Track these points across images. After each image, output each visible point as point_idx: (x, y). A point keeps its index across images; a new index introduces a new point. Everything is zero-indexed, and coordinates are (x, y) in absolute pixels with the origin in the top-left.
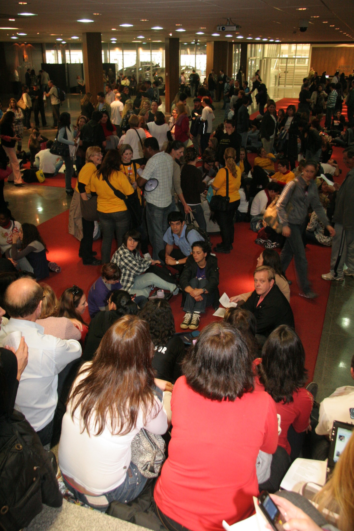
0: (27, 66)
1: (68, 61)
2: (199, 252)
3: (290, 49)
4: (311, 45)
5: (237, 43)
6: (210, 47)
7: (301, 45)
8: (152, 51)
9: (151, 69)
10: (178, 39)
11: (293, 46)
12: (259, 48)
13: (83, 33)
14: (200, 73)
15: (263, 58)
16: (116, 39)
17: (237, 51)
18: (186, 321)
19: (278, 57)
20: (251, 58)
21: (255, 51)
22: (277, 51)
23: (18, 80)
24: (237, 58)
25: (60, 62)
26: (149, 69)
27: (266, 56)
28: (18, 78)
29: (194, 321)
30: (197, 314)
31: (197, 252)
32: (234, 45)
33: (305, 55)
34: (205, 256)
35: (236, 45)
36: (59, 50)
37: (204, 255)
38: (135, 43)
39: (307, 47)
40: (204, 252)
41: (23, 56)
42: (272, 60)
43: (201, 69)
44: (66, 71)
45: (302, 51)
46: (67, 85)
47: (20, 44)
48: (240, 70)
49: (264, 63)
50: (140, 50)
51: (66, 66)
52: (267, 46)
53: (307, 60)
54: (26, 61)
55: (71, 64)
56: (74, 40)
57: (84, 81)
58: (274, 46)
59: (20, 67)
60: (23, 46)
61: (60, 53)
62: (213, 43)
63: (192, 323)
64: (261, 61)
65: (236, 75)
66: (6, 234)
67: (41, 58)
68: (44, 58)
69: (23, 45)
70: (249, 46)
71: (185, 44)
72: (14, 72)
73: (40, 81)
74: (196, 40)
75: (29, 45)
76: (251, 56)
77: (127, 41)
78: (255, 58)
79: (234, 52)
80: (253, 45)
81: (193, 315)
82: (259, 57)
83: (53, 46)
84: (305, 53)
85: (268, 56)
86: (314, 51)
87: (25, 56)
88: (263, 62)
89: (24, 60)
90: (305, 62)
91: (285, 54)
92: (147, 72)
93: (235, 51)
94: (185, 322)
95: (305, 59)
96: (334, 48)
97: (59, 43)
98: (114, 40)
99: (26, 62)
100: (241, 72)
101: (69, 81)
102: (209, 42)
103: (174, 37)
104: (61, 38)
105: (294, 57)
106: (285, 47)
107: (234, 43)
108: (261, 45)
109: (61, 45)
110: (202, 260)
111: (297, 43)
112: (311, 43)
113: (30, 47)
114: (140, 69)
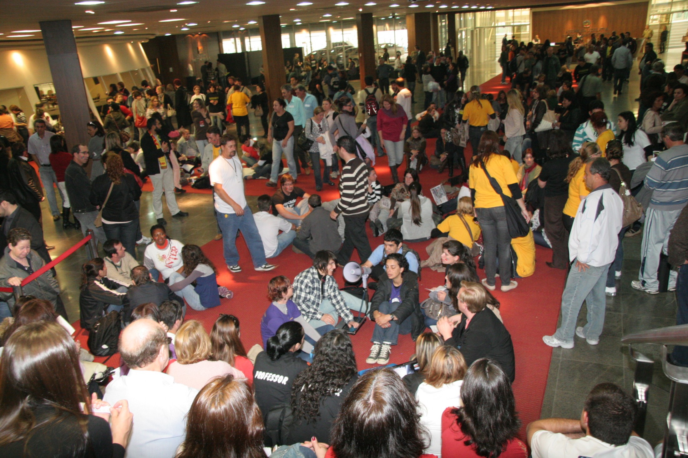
0: (202, 59)
1: (248, 50)
2: (393, 267)
3: (507, 15)
4: (531, 10)
5: (442, 13)
6: (410, 20)
7: (520, 10)
8: (344, 30)
9: (344, 51)
10: (371, 14)
11: (510, 12)
12: (470, 16)
13: (259, 17)
14: (403, 51)
15: (475, 28)
16: (300, 20)
17: (443, 23)
18: (373, 355)
19: (493, 25)
20: (460, 29)
21: (465, 21)
22: (491, 19)
23: (192, 75)
24: (443, 30)
25: (240, 51)
26: (341, 50)
27: (478, 25)
28: (193, 73)
29: (383, 354)
30: (387, 344)
31: (392, 266)
32: (439, 16)
33: (525, 22)
34: (401, 272)
35: (442, 16)
36: (238, 37)
37: (400, 270)
38: (323, 23)
39: (526, 12)
40: (401, 266)
41: (198, 48)
42: (486, 29)
43: (403, 46)
44: (246, 60)
45: (521, 17)
46: (248, 76)
47: (193, 36)
48: (448, 44)
49: (477, 34)
50: (331, 30)
51: (246, 55)
52: (478, 14)
53: (528, 27)
54: (200, 53)
55: (251, 52)
56: (252, 25)
57: (263, 70)
58: (487, 14)
59: (194, 60)
60: (197, 37)
61: (238, 40)
62: (413, 15)
63: (381, 356)
64: (472, 32)
65: (444, 49)
66: (164, 257)
67: (217, 48)
68: (220, 48)
69: (197, 35)
70: (457, 15)
71: (383, 19)
72: (187, 66)
73: (218, 74)
74: (393, 14)
75: (204, 35)
76: (461, 27)
77: (313, 21)
78: (465, 29)
79: (440, 24)
80: (462, 14)
81: (382, 346)
82: (470, 27)
83: (230, 34)
84: (525, 19)
85: (480, 25)
86: (534, 16)
87: (200, 48)
88: (475, 32)
89: (198, 52)
90: (526, 29)
91: (502, 21)
92: (341, 54)
93: (441, 22)
94: (371, 356)
95: (526, 25)
96: (559, 11)
97: (237, 30)
98: (298, 21)
99: (201, 55)
100: (450, 46)
101: (249, 71)
102: (409, 14)
103: (365, 12)
104: (238, 24)
105: (512, 24)
106: (500, 14)
107: (438, 14)
108: (471, 13)
109: (239, 32)
110: (397, 277)
111: (514, 8)
112: (531, 7)
113: (205, 37)
114: (332, 51)
